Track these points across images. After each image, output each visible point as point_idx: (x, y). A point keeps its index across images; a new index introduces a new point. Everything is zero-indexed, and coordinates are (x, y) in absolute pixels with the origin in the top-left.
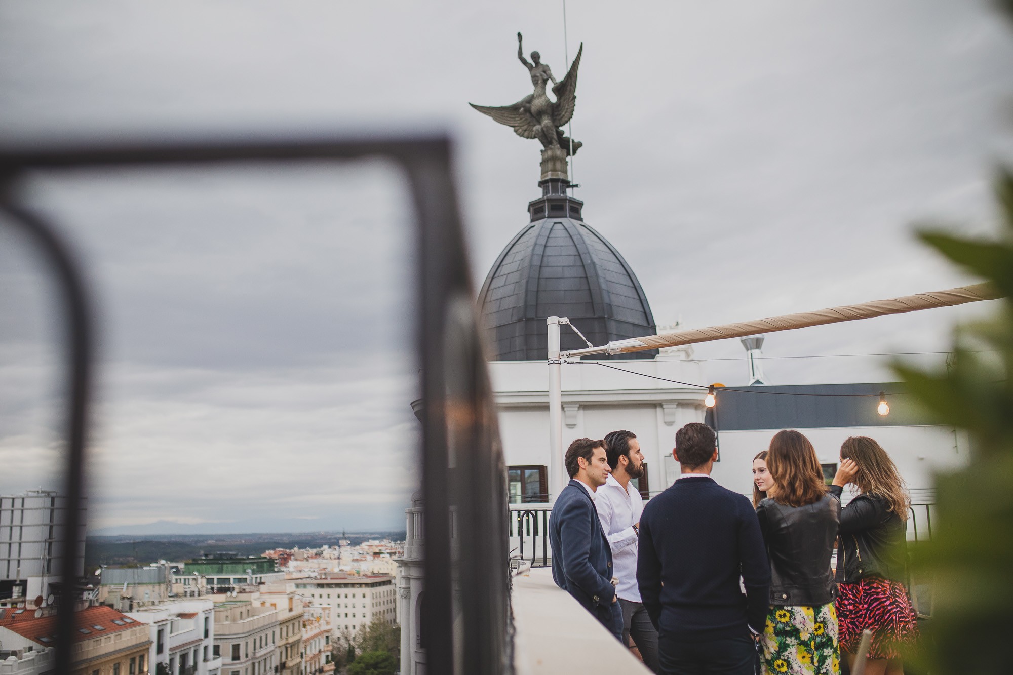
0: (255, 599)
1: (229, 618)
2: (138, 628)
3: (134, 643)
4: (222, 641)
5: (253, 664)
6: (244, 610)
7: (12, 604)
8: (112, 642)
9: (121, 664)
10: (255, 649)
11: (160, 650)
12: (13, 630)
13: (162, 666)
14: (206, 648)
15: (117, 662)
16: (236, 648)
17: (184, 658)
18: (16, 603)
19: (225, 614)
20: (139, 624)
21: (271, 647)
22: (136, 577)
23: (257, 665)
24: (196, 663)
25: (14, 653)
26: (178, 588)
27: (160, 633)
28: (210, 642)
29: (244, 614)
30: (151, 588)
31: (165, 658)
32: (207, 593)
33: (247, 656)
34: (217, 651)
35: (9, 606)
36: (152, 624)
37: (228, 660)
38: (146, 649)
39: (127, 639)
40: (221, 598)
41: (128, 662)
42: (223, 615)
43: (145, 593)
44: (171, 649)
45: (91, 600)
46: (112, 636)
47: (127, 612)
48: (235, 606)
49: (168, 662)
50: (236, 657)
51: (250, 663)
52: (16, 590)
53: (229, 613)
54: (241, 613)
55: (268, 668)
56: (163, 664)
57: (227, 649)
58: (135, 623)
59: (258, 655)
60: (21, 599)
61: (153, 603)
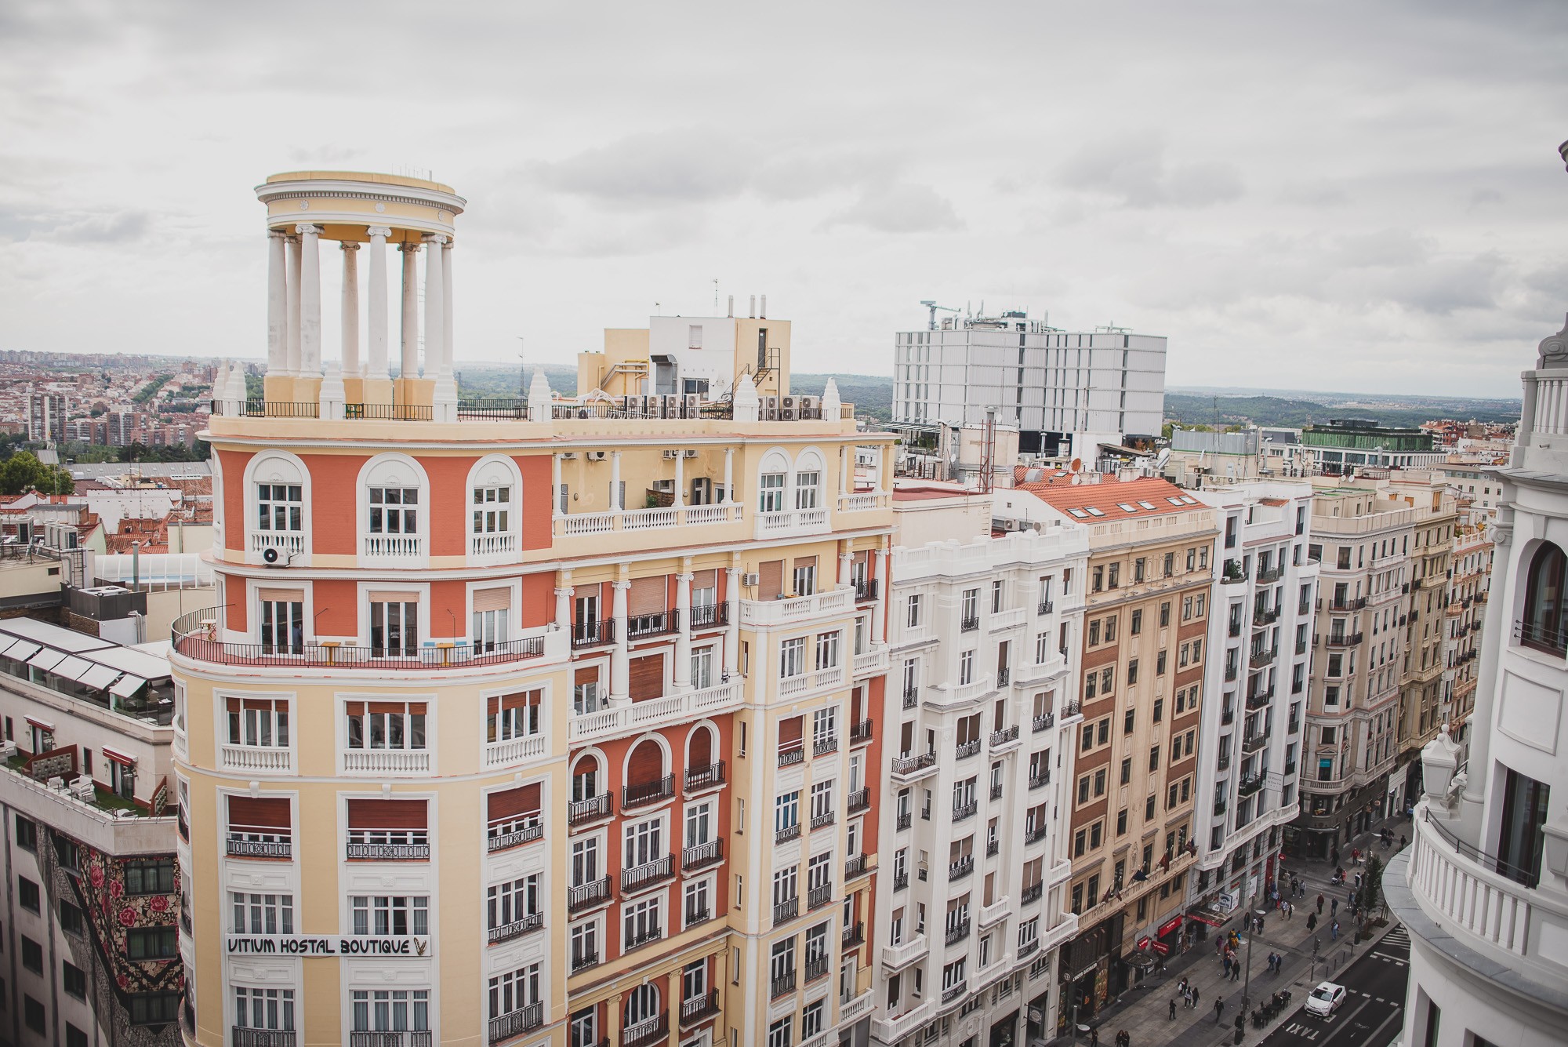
0: (1381, 489)
1: (1340, 511)
2: (1200, 512)
3: (1194, 531)
4: (1326, 540)
5: (1370, 577)
6: (1363, 502)
7: (1057, 464)
8: (1164, 525)
9: (1175, 556)
10: (1373, 558)
11: (1230, 542)
12: (1040, 497)
13: (1233, 564)
14: (1297, 548)
15: (1169, 551)
16: (1345, 552)
17: (1265, 556)
18: (1061, 464)
19: (1334, 504)
20: (1203, 506)
21: (1399, 557)
22: (1217, 443)
23: (1374, 579)
24: (1281, 567)
25: (1038, 527)
26: (1275, 464)
27: (1231, 521)
28: (1305, 541)
29: (1363, 508)
30: (1235, 459)
31: (1237, 554)
32: (1314, 474)
33: (1360, 565)
34: (1315, 553)
35: (1052, 466)
36: (1220, 508)
37: (1333, 566)
38: (1211, 539)
39: (1184, 525)
40: (1332, 482)
41: (1186, 553)
42: (1331, 506)
43: (1226, 466)
44: (1245, 544)
45: (1145, 470)
46: (1164, 518)
47: (1193, 489)
48: (1350, 495)
49: (1242, 561)
50: (1344, 565)
51: (1365, 574)
52: (1062, 447)
53: (1340, 504)
54: (1358, 505)
55: (1392, 584)
56: (1235, 561)
57: (1331, 553)
58: (1197, 505)
59: (1376, 566)
60: (1065, 460)
61: (1231, 481)
